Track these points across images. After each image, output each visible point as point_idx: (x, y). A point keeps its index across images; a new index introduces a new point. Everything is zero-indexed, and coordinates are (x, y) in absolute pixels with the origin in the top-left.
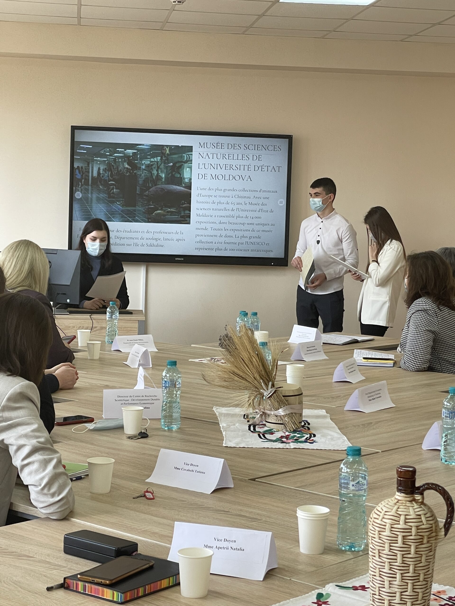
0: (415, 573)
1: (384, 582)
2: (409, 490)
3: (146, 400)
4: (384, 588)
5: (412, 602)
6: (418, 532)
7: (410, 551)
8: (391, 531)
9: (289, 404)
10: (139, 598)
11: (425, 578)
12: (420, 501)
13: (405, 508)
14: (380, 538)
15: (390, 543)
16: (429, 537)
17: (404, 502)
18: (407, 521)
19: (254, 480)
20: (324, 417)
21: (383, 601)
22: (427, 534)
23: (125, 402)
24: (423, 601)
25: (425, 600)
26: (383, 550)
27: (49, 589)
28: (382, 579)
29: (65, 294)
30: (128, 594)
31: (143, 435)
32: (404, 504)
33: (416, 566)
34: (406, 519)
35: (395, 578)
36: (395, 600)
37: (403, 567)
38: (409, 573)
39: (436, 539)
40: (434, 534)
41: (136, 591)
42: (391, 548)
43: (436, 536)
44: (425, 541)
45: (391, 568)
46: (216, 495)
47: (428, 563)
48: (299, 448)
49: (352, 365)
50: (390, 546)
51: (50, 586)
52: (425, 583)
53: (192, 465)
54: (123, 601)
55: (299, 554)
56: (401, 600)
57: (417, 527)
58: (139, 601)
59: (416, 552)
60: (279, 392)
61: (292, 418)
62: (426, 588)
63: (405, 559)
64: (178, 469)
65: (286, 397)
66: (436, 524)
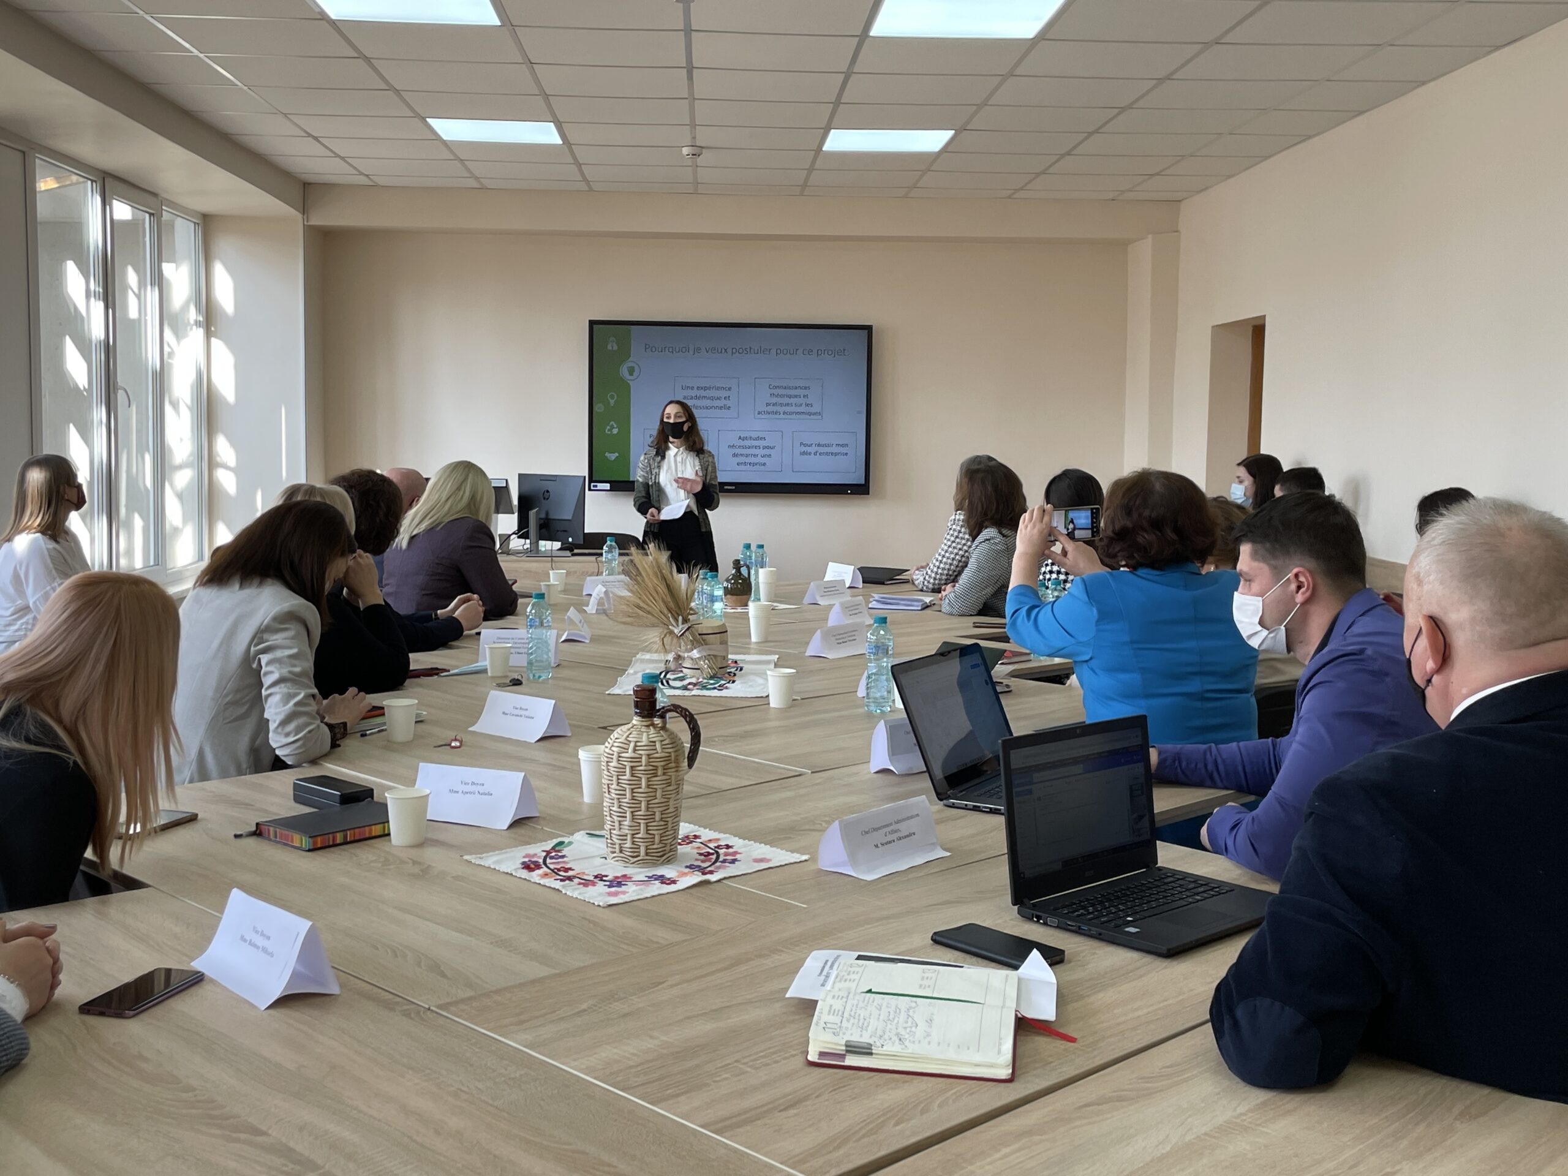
0: (648, 811)
1: (614, 822)
2: (646, 712)
4: (614, 829)
5: (647, 846)
6: (649, 762)
7: (641, 784)
8: (619, 760)
9: (706, 644)
10: (335, 845)
11: (662, 818)
12: (660, 725)
13: (638, 734)
14: (608, 770)
15: (617, 776)
16: (666, 767)
17: (639, 727)
18: (637, 748)
19: (605, 728)
20: (768, 662)
21: (614, 846)
22: (662, 764)
24: (661, 845)
26: (612, 784)
27: (236, 836)
28: (612, 820)
29: (565, 531)
30: (319, 839)
31: (516, 683)
32: (638, 730)
33: (650, 803)
34: (636, 746)
35: (626, 817)
36: (626, 843)
37: (633, 804)
38: (640, 811)
39: (677, 771)
40: (673, 765)
41: (331, 836)
42: (620, 781)
43: (677, 767)
44: (660, 772)
45: (620, 805)
46: (541, 744)
47: (666, 800)
50: (618, 779)
51: (239, 833)
52: (663, 823)
53: (521, 709)
54: (311, 848)
55: (582, 803)
56: (633, 844)
57: (648, 755)
58: (332, 849)
59: (648, 786)
60: (693, 629)
61: (709, 661)
62: (666, 830)
63: (635, 794)
64: (507, 714)
65: (703, 636)
66: (677, 753)
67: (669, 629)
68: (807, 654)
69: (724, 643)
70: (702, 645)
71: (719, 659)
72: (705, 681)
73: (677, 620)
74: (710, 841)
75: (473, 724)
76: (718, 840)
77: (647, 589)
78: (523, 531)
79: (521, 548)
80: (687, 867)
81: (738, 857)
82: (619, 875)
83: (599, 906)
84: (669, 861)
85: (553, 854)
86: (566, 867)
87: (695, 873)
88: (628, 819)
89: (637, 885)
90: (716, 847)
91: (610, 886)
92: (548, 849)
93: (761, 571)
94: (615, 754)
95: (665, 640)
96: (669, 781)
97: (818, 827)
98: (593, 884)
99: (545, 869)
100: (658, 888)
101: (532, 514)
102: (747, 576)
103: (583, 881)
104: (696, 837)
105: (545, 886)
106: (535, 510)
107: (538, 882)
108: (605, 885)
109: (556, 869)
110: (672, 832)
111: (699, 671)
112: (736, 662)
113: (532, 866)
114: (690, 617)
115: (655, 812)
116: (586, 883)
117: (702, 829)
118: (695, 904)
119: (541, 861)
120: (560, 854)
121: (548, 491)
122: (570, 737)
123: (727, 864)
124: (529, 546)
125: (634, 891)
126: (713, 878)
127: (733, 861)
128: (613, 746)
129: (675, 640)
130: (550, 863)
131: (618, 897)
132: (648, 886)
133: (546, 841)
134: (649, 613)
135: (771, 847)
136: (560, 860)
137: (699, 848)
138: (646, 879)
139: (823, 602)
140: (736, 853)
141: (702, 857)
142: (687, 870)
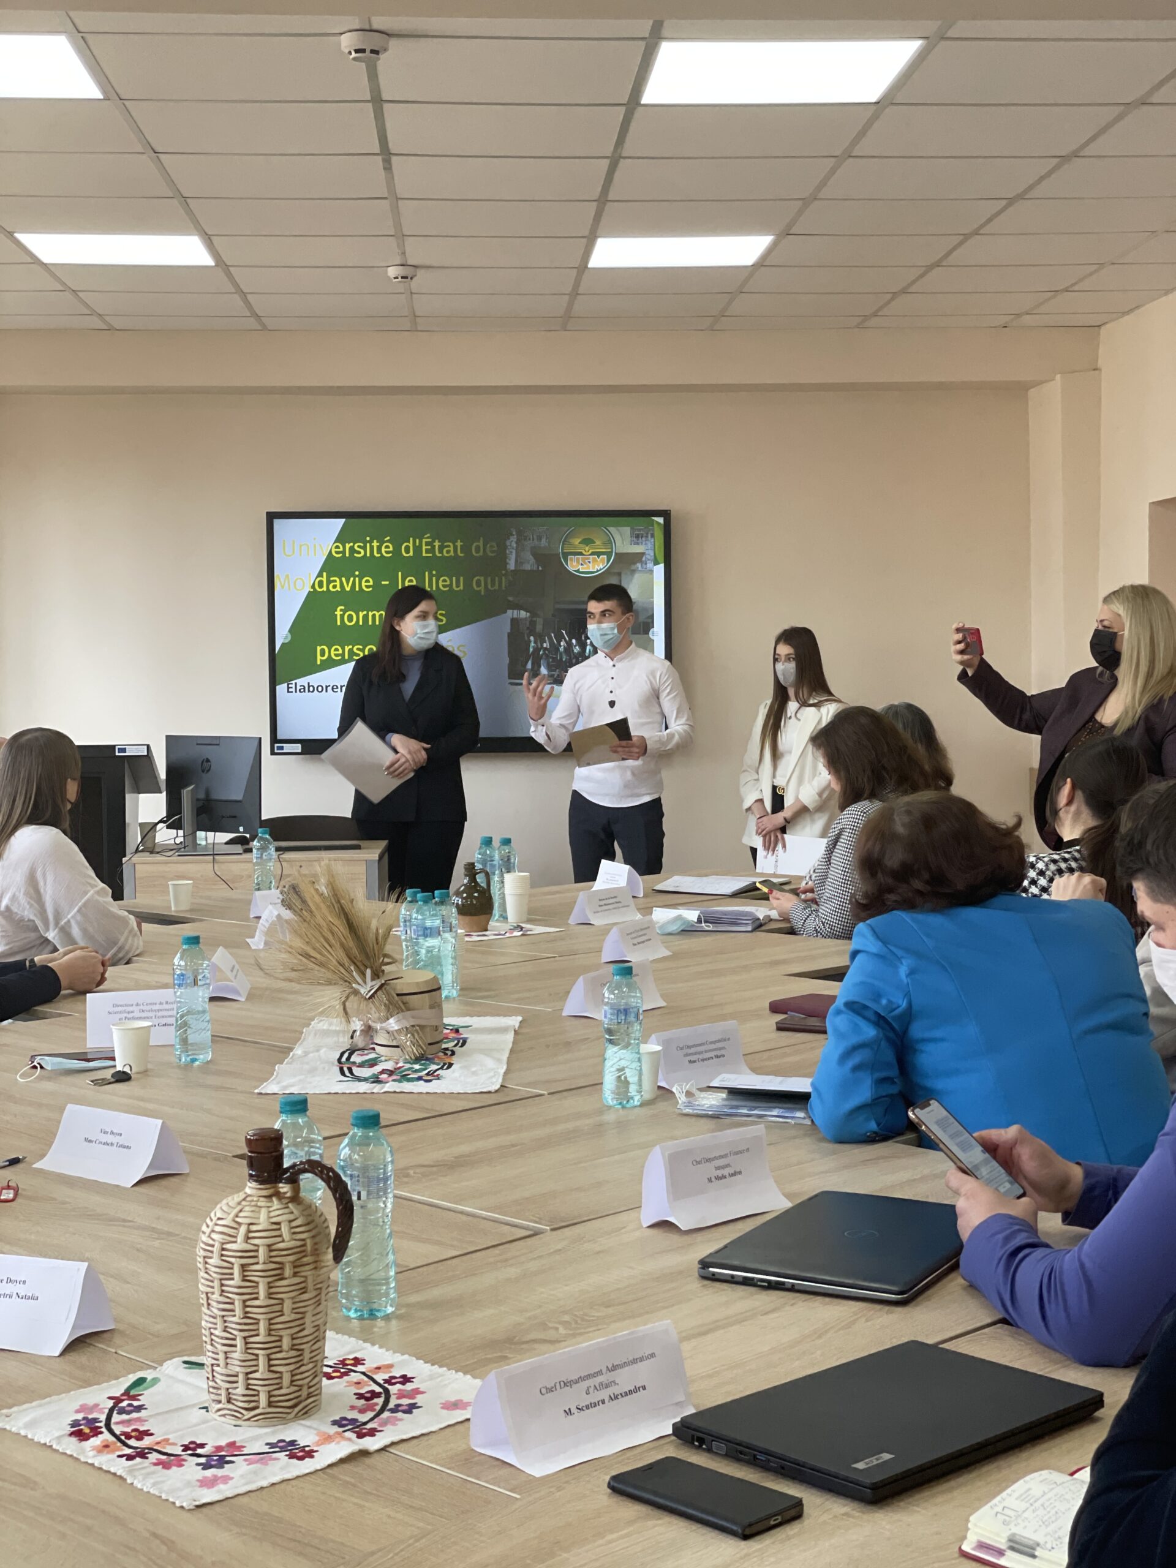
0: (269, 1335)
1: (218, 1354)
2: (266, 1175)
3: (168, 1010)
4: (218, 1365)
5: (269, 1392)
6: (271, 1257)
7: (258, 1293)
8: (223, 1255)
9: (408, 1010)
11: (293, 1345)
12: (288, 1195)
13: (252, 1211)
14: (206, 1271)
15: (221, 1280)
16: (297, 1263)
17: (255, 1199)
18: (251, 1235)
21: (219, 1392)
22: (291, 1258)
23: (126, 1015)
24: (293, 1389)
25: (301, 1386)
26: (213, 1293)
28: (215, 1350)
29: (235, 817)
31: (122, 1077)
32: (253, 1203)
33: (273, 1321)
34: (249, 1231)
35: (235, 1346)
36: (237, 1388)
37: (246, 1324)
38: (257, 1335)
39: (315, 1268)
40: (309, 1259)
42: (224, 1288)
43: (316, 1262)
44: (288, 1272)
45: (226, 1327)
47: (300, 1315)
48: (395, 1092)
49: (642, 930)
50: (222, 1285)
52: (293, 1353)
53: (112, 1133)
56: (247, 1389)
57: (269, 1246)
59: (270, 1296)
60: (388, 987)
61: (413, 1035)
62: (300, 1363)
63: (248, 1309)
64: (91, 1141)
65: (404, 997)
66: (317, 1239)
67: (352, 988)
68: (565, 1013)
69: (437, 1006)
70: (403, 1011)
71: (428, 1029)
72: (408, 1066)
73: (363, 975)
74: (378, 1368)
75: (42, 1156)
76: (390, 1366)
77: (318, 927)
78: (173, 820)
79: (172, 842)
80: (335, 1423)
81: (419, 1399)
82: (223, 1443)
83: (182, 1507)
84: (306, 1413)
85: (124, 1404)
86: (142, 1429)
87: (349, 1434)
88: (239, 1348)
89: (250, 1463)
90: (386, 1381)
91: (206, 1466)
92: (118, 1394)
93: (507, 876)
94: (217, 1245)
95: (347, 1004)
96: (303, 1285)
97: (551, 1334)
98: (179, 1461)
99: (106, 1436)
100: (282, 1469)
101: (186, 793)
102: (484, 885)
103: (164, 1457)
104: (358, 1361)
105: (100, 1469)
106: (192, 787)
107: (90, 1461)
108: (198, 1464)
109: (124, 1433)
110: (311, 1366)
111: (399, 1049)
112: (457, 1031)
113: (87, 1430)
114: (384, 968)
115: (281, 1336)
116: (170, 1461)
117: (368, 1345)
118: (337, 1498)
119: (103, 1417)
120: (136, 1403)
121: (208, 761)
122: (188, 1174)
123: (400, 1415)
124: (182, 839)
125: (242, 1476)
126: (371, 1444)
127: (410, 1409)
128: (213, 1231)
129: (363, 1005)
130: (117, 1423)
131: (216, 1488)
132: (266, 1464)
133: (117, 1378)
134: (321, 965)
135: (474, 1377)
136: (135, 1415)
137: (358, 1383)
138: (266, 1449)
139: (598, 921)
140: (417, 1392)
141: (363, 1402)
142: (336, 1429)
